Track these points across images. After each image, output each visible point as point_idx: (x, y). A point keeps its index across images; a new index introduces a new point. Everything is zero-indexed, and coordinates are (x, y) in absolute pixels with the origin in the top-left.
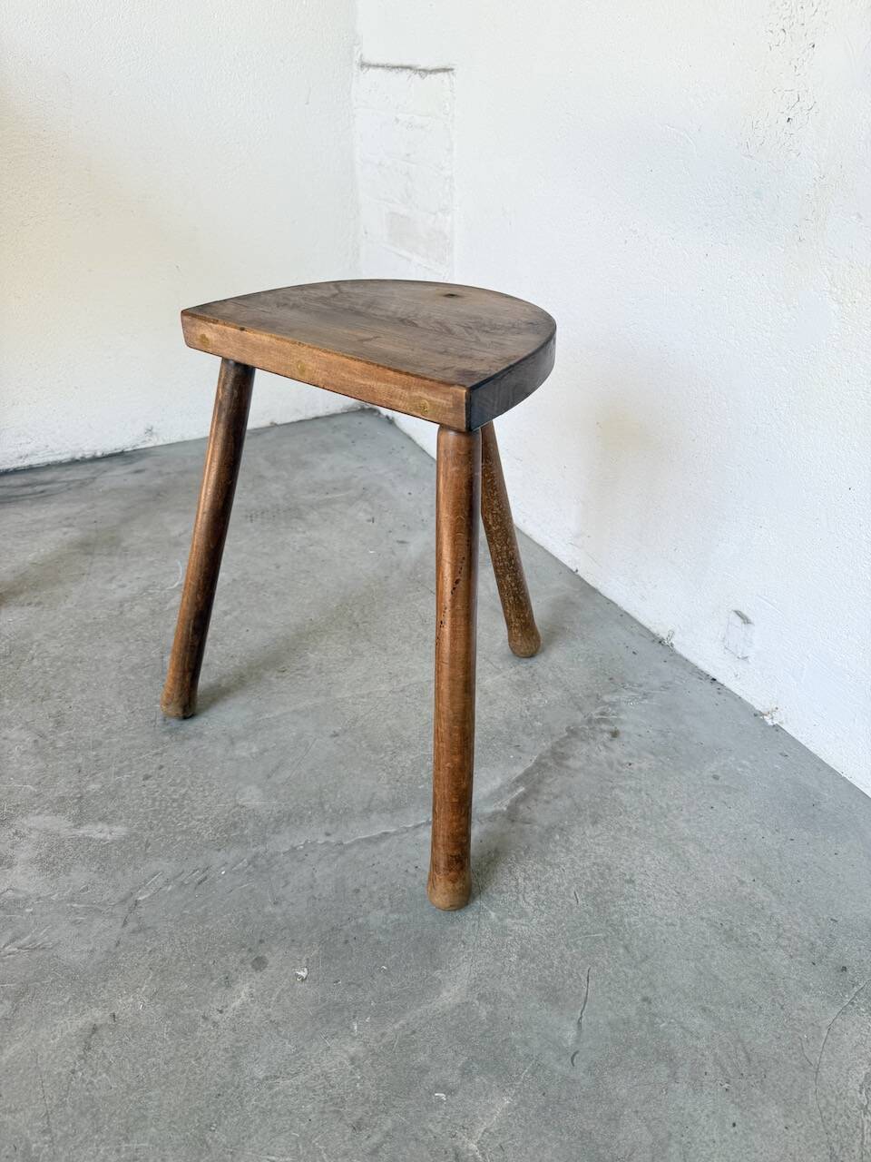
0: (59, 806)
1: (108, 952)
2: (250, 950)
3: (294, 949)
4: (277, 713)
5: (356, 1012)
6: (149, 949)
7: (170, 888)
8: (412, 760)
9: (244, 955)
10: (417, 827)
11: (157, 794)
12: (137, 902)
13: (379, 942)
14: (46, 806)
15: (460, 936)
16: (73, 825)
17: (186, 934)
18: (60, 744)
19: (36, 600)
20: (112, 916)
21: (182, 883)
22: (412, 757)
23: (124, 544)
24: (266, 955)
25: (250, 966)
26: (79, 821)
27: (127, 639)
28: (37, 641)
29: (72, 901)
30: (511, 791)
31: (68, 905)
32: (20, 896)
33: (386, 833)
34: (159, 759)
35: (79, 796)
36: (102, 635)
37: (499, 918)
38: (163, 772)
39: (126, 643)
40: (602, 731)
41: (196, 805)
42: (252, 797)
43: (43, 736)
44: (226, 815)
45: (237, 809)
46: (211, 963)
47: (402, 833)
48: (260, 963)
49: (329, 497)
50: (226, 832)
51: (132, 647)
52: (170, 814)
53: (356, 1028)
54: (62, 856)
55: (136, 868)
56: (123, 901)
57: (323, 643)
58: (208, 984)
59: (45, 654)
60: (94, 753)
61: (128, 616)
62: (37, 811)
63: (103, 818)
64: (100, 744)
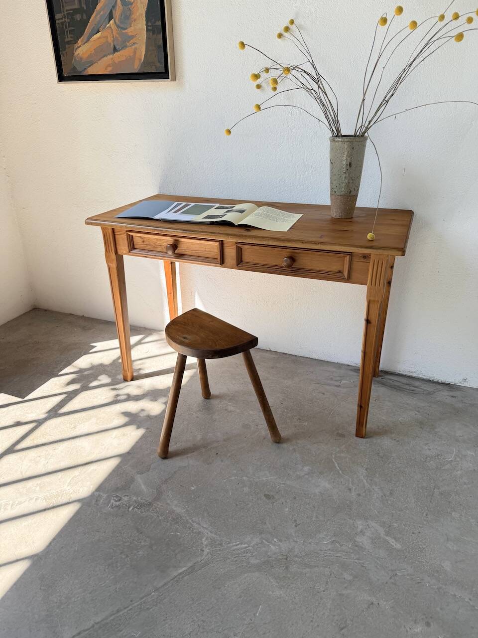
0: (383, 524)
7: (408, 577)
11: (414, 542)
12: (396, 574)
19: (398, 439)
20: (388, 573)
21: (413, 579)
23: (436, 430)
26: (388, 534)
29: (377, 559)
32: (364, 547)
34: (420, 529)
35: (389, 524)
36: (416, 467)
38: (420, 535)
41: (427, 555)
42: (447, 566)
43: (385, 495)
44: (436, 566)
45: (440, 566)
50: (433, 572)
51: (425, 478)
52: (417, 553)
55: (399, 563)
56: (392, 571)
62: (376, 522)
63: (395, 538)
64: (402, 510)
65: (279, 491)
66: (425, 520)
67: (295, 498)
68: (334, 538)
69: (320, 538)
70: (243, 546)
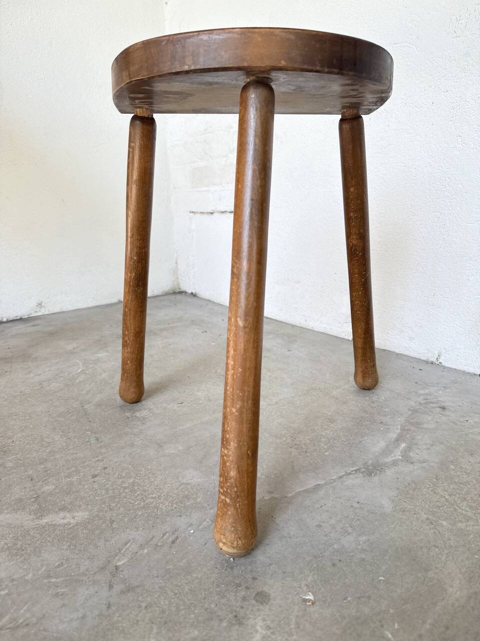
1: (100, 615)
2: (247, 588)
3: (288, 579)
4: (188, 426)
5: (380, 621)
6: (144, 605)
7: (146, 551)
8: (309, 439)
9: (243, 593)
10: (341, 477)
11: (107, 486)
12: (117, 568)
13: (363, 560)
14: (5, 507)
15: (429, 542)
16: (34, 517)
17: (177, 586)
20: (94, 583)
21: (157, 545)
22: (308, 437)
23: (33, 356)
24: (265, 589)
25: (254, 602)
26: (41, 512)
27: (51, 400)
29: (49, 577)
30: (397, 446)
31: (45, 581)
33: (319, 485)
34: (101, 464)
35: (35, 496)
37: (450, 524)
38: (107, 471)
39: (51, 402)
40: (434, 408)
41: (146, 488)
42: (193, 477)
44: (176, 491)
45: (183, 486)
46: (213, 606)
47: (332, 483)
48: (262, 598)
49: (171, 325)
50: (181, 502)
51: (56, 404)
52: (125, 497)
53: (390, 636)
54: (29, 542)
55: (106, 541)
56: (103, 568)
57: (204, 386)
58: (219, 626)
61: (48, 388)
63: (63, 509)
64: (46, 460)
66: (101, 447)
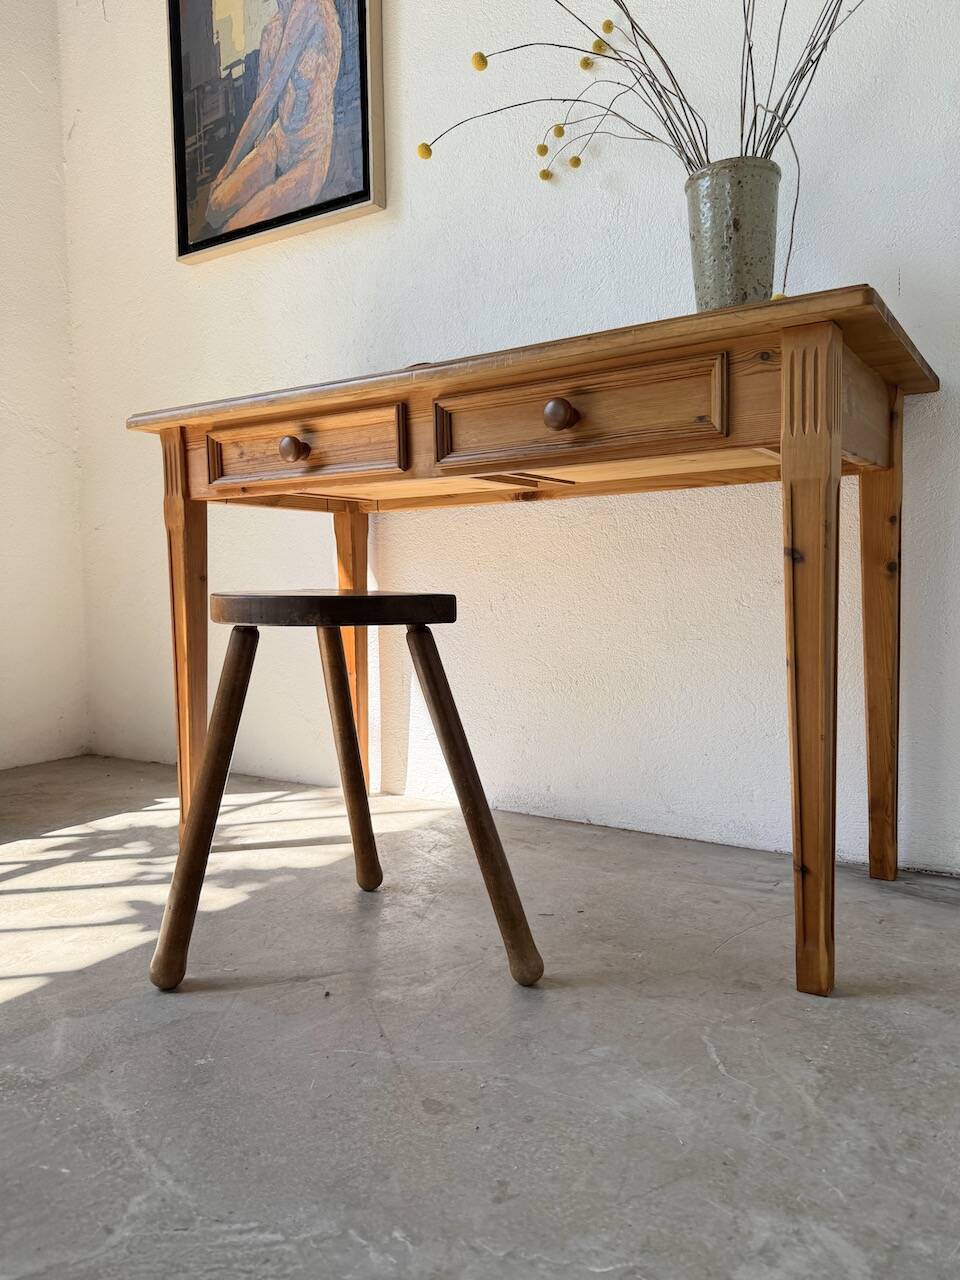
18: (902, 1170)
28: (927, 1047)
43: (884, 1148)
59: (932, 1066)
60: (942, 1207)
62: (835, 1225)
65: (483, 1096)
67: (529, 1120)
68: (638, 1260)
69: (581, 1251)
70: (267, 1237)
